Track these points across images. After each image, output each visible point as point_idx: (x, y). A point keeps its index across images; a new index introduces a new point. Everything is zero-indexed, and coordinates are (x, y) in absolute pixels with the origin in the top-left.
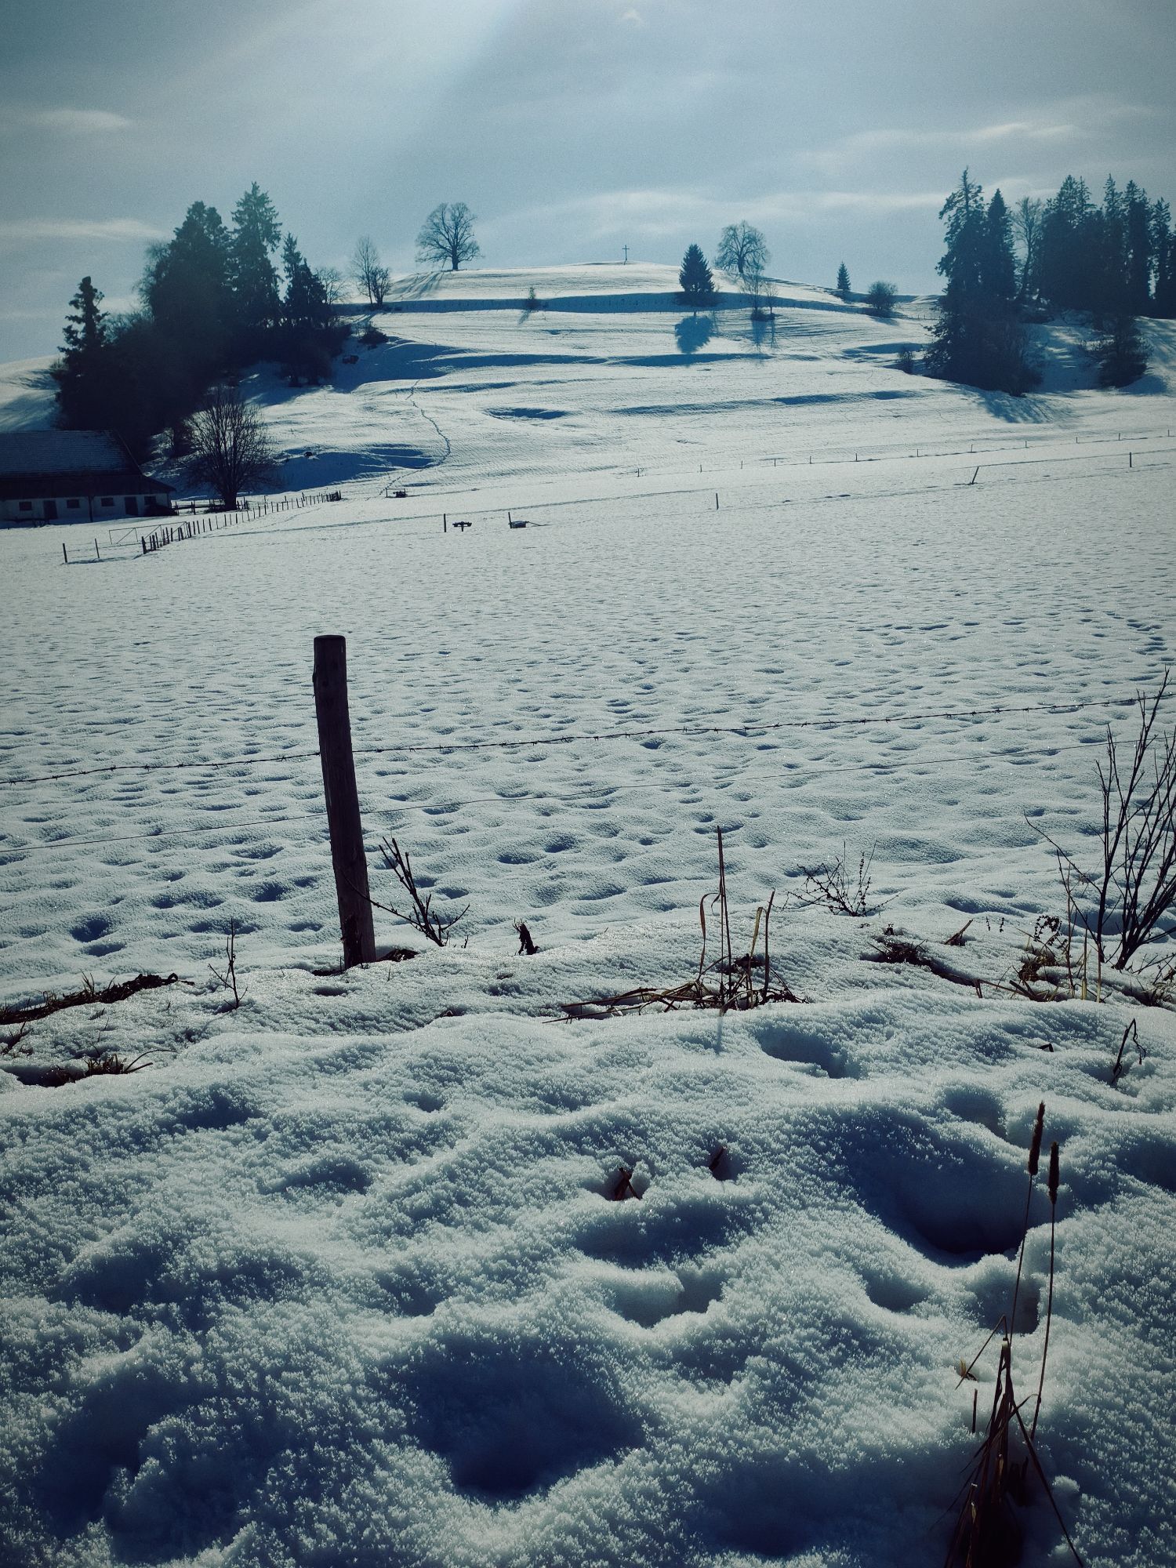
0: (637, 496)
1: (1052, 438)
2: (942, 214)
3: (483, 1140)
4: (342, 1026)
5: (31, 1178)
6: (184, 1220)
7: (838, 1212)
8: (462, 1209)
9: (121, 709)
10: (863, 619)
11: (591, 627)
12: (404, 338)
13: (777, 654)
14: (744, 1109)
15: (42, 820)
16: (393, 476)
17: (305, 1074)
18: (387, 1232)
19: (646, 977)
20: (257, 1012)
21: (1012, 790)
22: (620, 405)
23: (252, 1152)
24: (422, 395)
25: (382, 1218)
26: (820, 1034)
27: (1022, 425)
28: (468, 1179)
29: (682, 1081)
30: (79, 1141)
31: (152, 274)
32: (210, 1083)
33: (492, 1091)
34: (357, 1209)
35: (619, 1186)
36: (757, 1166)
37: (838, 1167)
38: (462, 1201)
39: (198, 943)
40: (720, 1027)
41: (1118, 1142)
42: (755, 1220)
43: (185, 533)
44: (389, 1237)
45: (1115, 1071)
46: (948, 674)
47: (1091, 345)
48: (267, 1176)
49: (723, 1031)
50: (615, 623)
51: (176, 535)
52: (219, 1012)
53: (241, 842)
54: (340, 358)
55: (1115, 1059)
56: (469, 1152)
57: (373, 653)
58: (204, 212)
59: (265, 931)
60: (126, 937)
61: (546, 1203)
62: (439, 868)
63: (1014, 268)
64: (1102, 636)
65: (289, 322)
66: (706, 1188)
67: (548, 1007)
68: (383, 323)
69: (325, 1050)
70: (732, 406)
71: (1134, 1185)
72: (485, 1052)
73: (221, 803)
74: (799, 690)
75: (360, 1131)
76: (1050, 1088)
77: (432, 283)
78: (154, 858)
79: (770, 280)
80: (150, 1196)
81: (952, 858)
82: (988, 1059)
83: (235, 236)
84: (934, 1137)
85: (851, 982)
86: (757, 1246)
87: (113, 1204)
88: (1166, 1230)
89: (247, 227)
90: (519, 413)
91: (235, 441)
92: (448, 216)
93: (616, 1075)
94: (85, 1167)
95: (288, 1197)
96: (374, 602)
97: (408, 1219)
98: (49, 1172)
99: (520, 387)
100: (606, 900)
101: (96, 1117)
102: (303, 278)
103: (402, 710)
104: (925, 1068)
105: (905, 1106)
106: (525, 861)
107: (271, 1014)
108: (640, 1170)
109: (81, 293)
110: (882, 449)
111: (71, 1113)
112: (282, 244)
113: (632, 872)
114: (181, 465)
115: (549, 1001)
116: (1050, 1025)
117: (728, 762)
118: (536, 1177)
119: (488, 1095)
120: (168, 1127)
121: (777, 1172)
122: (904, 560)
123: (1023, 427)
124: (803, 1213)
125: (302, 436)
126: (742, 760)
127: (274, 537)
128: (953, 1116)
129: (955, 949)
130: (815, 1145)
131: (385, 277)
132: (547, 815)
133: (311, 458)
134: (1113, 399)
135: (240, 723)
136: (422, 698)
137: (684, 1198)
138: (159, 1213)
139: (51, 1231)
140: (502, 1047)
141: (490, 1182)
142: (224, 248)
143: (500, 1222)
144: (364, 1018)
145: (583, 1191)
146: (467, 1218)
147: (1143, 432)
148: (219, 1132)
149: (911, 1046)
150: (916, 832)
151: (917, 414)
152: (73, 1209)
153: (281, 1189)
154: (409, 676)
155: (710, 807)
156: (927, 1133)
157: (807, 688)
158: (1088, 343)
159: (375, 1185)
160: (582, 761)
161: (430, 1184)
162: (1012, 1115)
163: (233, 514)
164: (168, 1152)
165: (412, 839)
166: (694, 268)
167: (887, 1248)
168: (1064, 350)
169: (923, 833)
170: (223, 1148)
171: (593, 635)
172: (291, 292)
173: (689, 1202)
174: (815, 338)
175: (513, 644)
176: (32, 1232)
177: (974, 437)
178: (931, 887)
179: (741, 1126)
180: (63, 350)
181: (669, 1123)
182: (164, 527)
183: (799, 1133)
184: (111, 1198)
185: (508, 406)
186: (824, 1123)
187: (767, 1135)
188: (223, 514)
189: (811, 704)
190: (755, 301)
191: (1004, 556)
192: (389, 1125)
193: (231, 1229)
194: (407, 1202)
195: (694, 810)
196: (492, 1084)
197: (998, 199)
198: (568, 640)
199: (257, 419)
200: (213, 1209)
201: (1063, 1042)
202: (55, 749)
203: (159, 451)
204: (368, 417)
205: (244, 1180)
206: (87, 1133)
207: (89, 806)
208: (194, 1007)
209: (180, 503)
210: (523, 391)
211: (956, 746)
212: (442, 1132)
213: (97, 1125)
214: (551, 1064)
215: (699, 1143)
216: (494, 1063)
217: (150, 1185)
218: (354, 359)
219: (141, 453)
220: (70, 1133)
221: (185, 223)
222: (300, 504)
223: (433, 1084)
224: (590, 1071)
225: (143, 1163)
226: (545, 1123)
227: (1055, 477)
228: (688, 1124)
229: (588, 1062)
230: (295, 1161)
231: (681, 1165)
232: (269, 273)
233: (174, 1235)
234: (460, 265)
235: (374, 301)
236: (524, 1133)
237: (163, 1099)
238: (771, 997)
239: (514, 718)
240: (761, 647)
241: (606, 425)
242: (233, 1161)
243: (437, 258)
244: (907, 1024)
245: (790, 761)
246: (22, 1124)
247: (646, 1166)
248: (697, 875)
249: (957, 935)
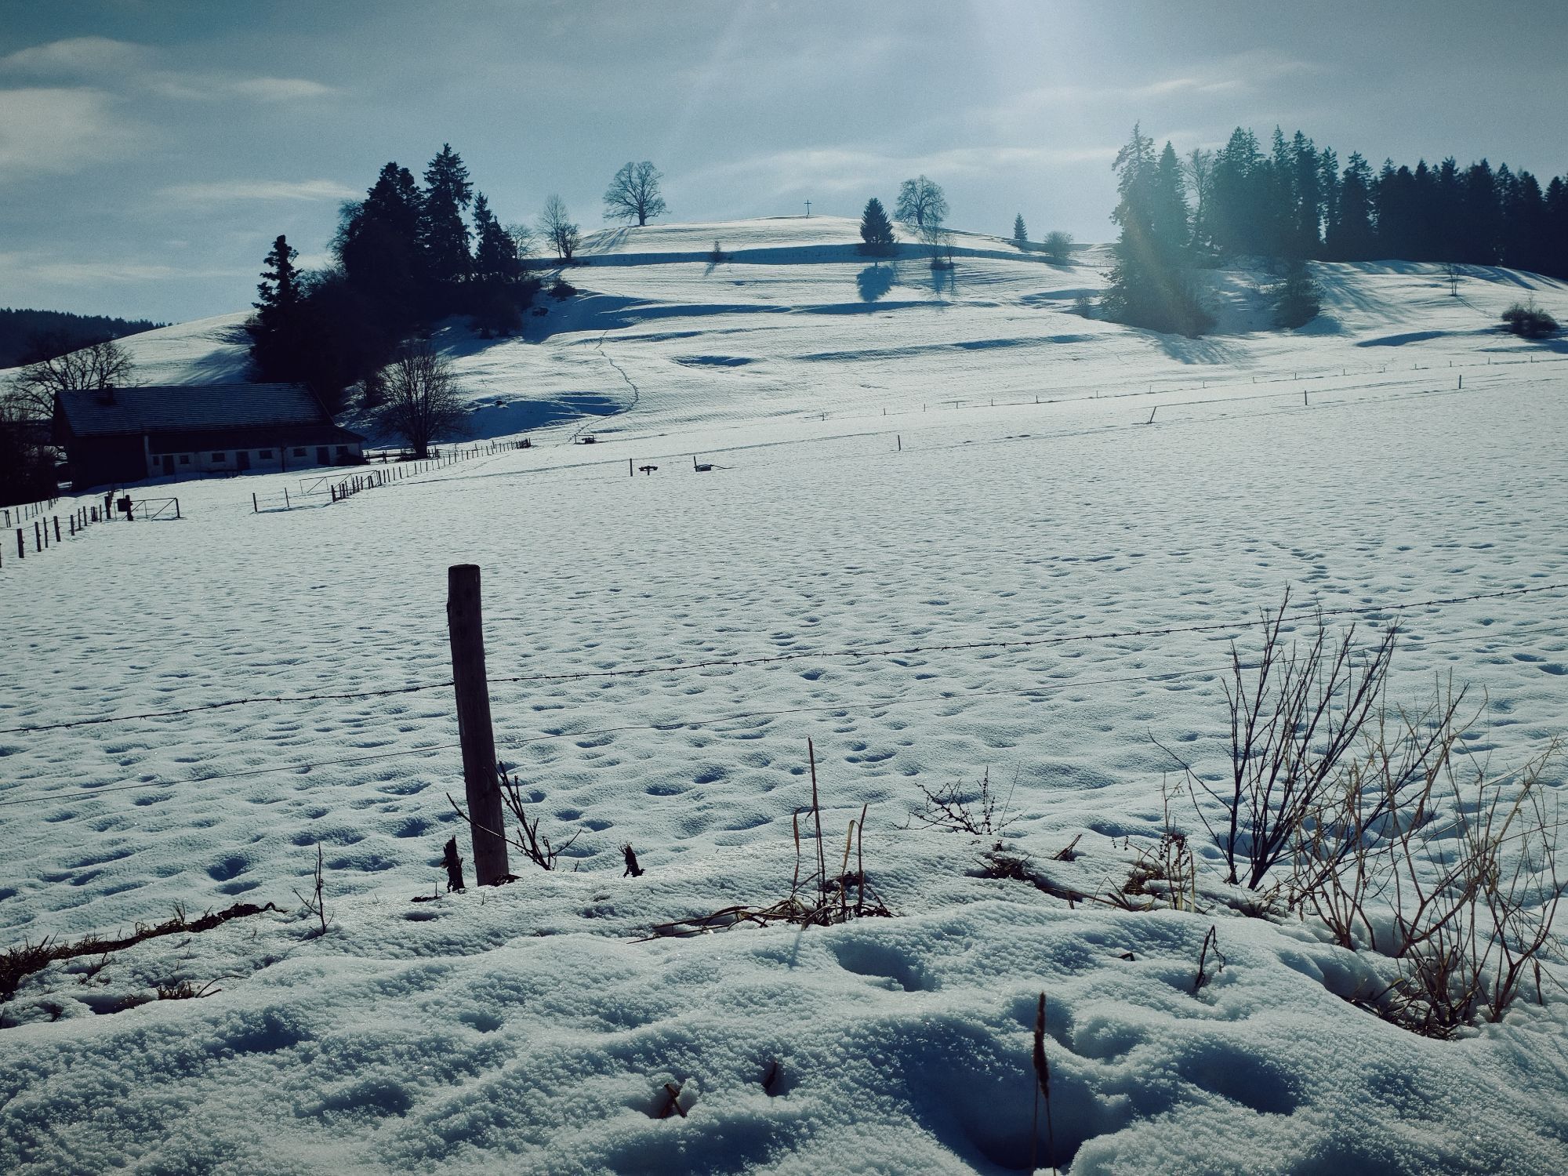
0: (821, 439)
1: (1230, 378)
2: (1114, 165)
3: (532, 1059)
4: (427, 951)
5: (68, 1105)
6: (213, 1144)
7: (890, 1127)
8: (499, 1131)
9: (287, 650)
10: (1032, 552)
11: (763, 563)
12: (593, 290)
13: (942, 586)
14: (805, 1022)
15: (193, 761)
16: (582, 423)
17: (366, 996)
18: (418, 1155)
19: (745, 897)
20: (343, 938)
21: (1166, 716)
22: (805, 352)
23: (294, 1075)
24: (610, 344)
25: (415, 1141)
26: (899, 947)
27: (1199, 367)
28: (510, 1099)
29: (746, 995)
30: (124, 1066)
31: (345, 232)
32: (265, 1006)
33: (554, 1010)
34: (392, 1133)
35: (666, 1104)
36: (810, 1081)
37: (894, 1080)
38: (500, 1122)
39: (334, 880)
40: (798, 941)
41: (1182, 1049)
42: (800, 1136)
43: (375, 481)
44: (420, 1160)
45: (1197, 982)
46: (1112, 604)
47: (1263, 289)
48: (306, 1100)
49: (801, 945)
50: (787, 559)
51: (366, 484)
52: (305, 939)
53: (389, 779)
54: (530, 310)
55: (1197, 967)
56: (515, 1071)
57: (544, 592)
58: (397, 172)
59: (404, 867)
60: (262, 875)
61: (585, 1122)
62: (585, 801)
63: (1187, 216)
64: (1266, 565)
65: (480, 276)
66: (757, 1104)
67: (640, 928)
68: (572, 276)
69: (390, 972)
70: (915, 351)
71: (1195, 1093)
72: (552, 971)
73: (374, 740)
74: (962, 621)
75: (409, 1052)
76: (1124, 997)
77: (621, 237)
78: (300, 796)
79: (948, 231)
80: (184, 1122)
81: (1104, 783)
82: (1065, 969)
83: (427, 196)
84: (997, 1048)
85: (951, 898)
86: (798, 1162)
87: (146, 1130)
88: (1222, 1139)
89: (438, 187)
90: (705, 361)
91: (426, 391)
92: (635, 174)
93: (682, 991)
94: (125, 1092)
95: (324, 1121)
96: (554, 543)
97: (442, 1141)
98: (87, 1098)
99: (706, 336)
100: (751, 830)
101: (144, 1043)
102: (493, 234)
103: (567, 645)
104: (998, 979)
105: (970, 1016)
106: (674, 793)
107: (357, 941)
108: (689, 1086)
109: (275, 250)
110: (1061, 391)
111: (120, 1038)
112: (473, 202)
113: (780, 802)
114: (373, 415)
115: (643, 922)
116: (1135, 935)
117: (886, 691)
118: (579, 1095)
119: (549, 1015)
120: (216, 1052)
121: (830, 1087)
122: (1078, 496)
123: (1200, 369)
124: (852, 1128)
125: (492, 386)
126: (899, 689)
127: (461, 484)
128: (1019, 1027)
129: (1063, 864)
130: (873, 1059)
131: (573, 232)
132: (700, 746)
133: (501, 406)
134: (1289, 340)
135: (404, 662)
136: (588, 634)
137: (728, 1114)
138: (189, 1138)
139: (79, 1157)
140: (571, 966)
141: (532, 1102)
142: (416, 207)
143: (536, 1142)
144: (450, 943)
145: (625, 1109)
146: (503, 1139)
147: (1318, 372)
148: (265, 1056)
149: (987, 957)
150: (1069, 759)
151: (1096, 357)
152: (105, 1135)
153: (318, 1113)
154: (577, 613)
155: (864, 736)
156: (990, 1044)
157: (970, 619)
158: (1262, 287)
159: (415, 1108)
160: (739, 693)
161: (469, 1104)
162: (1080, 1024)
163: (423, 462)
164: (211, 1076)
165: (561, 773)
166: (874, 220)
167: (936, 1164)
168: (1238, 294)
169: (1075, 759)
170: (267, 1072)
171: (765, 570)
172: (481, 247)
173: (734, 1119)
174: (994, 286)
175: (684, 581)
176: (59, 1159)
177: (1153, 378)
178: (1076, 812)
179: (799, 1040)
180: (257, 306)
181: (726, 1037)
182: (354, 476)
183: (858, 1046)
184: (145, 1124)
185: (695, 354)
186: (884, 1035)
187: (825, 1048)
188: (413, 462)
189: (975, 632)
190: (934, 251)
191: (1177, 491)
192: (440, 1045)
193: (257, 1153)
194: (442, 1123)
195: (847, 739)
196: (554, 1003)
197: (1169, 151)
198: (737, 576)
199: (448, 370)
200: (243, 1133)
201: (1147, 952)
202: (216, 690)
203: (352, 403)
204: (558, 367)
205: (281, 1104)
206: (132, 1058)
207: (240, 746)
208: (280, 934)
209: (372, 452)
210: (709, 340)
211: (1114, 674)
212: (493, 1052)
213: (144, 1050)
214: (619, 982)
215: (753, 1059)
216: (559, 982)
217: (187, 1110)
218: (544, 312)
219: (333, 404)
220: (116, 1058)
221: (378, 184)
222: (490, 451)
223: (494, 1004)
224: (657, 988)
225: (184, 1088)
226: (597, 1041)
227: (1231, 415)
228: (744, 1039)
229: (655, 980)
230: (336, 1083)
231: (732, 1081)
232: (461, 231)
233: (200, 1160)
234: (647, 221)
235: (563, 255)
236: (574, 1052)
237: (215, 1023)
238: (865, 913)
239: (677, 652)
240: (926, 580)
241: (791, 371)
242: (274, 1084)
243: (624, 214)
244: (987, 935)
245: (948, 689)
246: (69, 1050)
247: (695, 1083)
248: (847, 803)
249: (1066, 850)
